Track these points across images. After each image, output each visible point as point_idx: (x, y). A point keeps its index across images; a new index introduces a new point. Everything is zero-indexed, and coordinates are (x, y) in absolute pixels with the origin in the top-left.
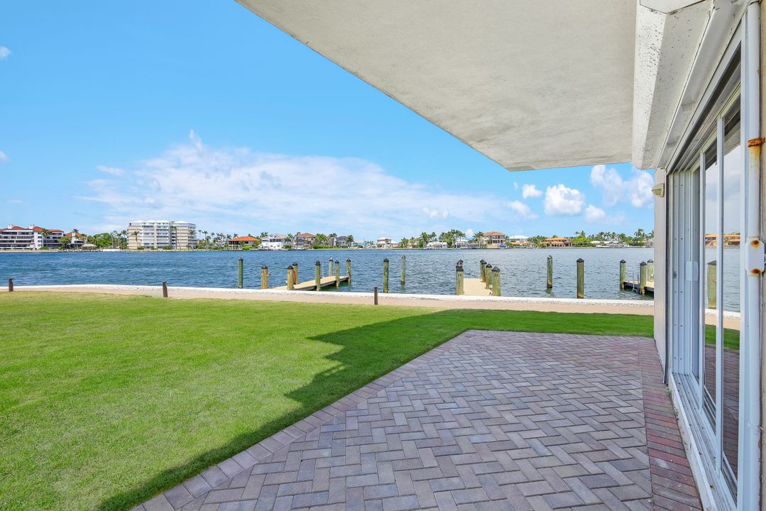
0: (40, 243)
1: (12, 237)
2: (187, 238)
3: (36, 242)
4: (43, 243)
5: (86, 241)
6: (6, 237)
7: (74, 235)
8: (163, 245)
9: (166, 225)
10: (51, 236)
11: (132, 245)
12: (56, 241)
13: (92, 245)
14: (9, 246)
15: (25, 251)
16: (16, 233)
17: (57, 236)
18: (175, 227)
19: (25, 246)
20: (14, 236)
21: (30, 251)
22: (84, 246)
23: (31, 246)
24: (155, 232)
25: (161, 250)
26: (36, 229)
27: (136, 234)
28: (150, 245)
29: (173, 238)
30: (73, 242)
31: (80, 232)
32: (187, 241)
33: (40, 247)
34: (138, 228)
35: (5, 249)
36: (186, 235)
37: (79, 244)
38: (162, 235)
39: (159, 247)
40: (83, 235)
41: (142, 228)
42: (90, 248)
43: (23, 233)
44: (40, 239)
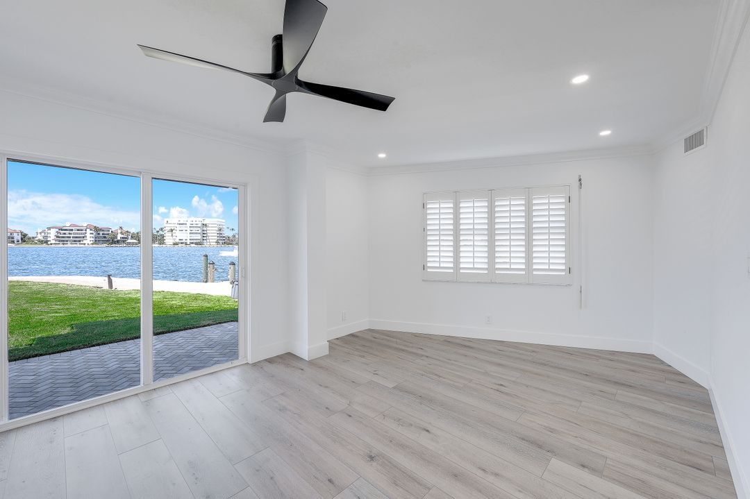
0: (92, 239)
1: (70, 234)
2: (216, 235)
3: (88, 238)
4: (94, 239)
5: (130, 237)
6: (65, 234)
7: (119, 231)
8: (195, 241)
9: (197, 223)
10: (101, 233)
11: (169, 241)
12: (105, 237)
13: (135, 241)
14: (67, 241)
15: (79, 245)
16: (72, 230)
17: (105, 233)
18: (206, 225)
19: (80, 241)
20: (71, 232)
21: (83, 245)
22: (128, 241)
23: (84, 242)
24: (189, 229)
25: (193, 245)
26: (89, 227)
27: (172, 231)
28: (184, 241)
29: (204, 234)
30: (119, 238)
31: (125, 229)
32: (216, 238)
33: (92, 242)
34: (174, 225)
35: (63, 244)
36: (215, 232)
37: (124, 240)
38: (194, 232)
39: (191, 243)
40: (127, 232)
41: (176, 225)
42: (133, 243)
43: (78, 230)
44: (92, 235)
